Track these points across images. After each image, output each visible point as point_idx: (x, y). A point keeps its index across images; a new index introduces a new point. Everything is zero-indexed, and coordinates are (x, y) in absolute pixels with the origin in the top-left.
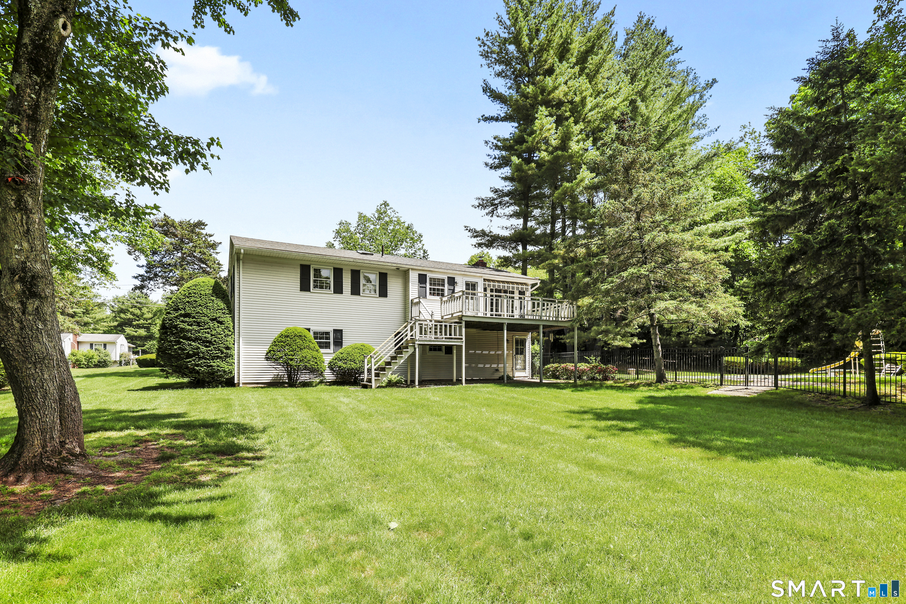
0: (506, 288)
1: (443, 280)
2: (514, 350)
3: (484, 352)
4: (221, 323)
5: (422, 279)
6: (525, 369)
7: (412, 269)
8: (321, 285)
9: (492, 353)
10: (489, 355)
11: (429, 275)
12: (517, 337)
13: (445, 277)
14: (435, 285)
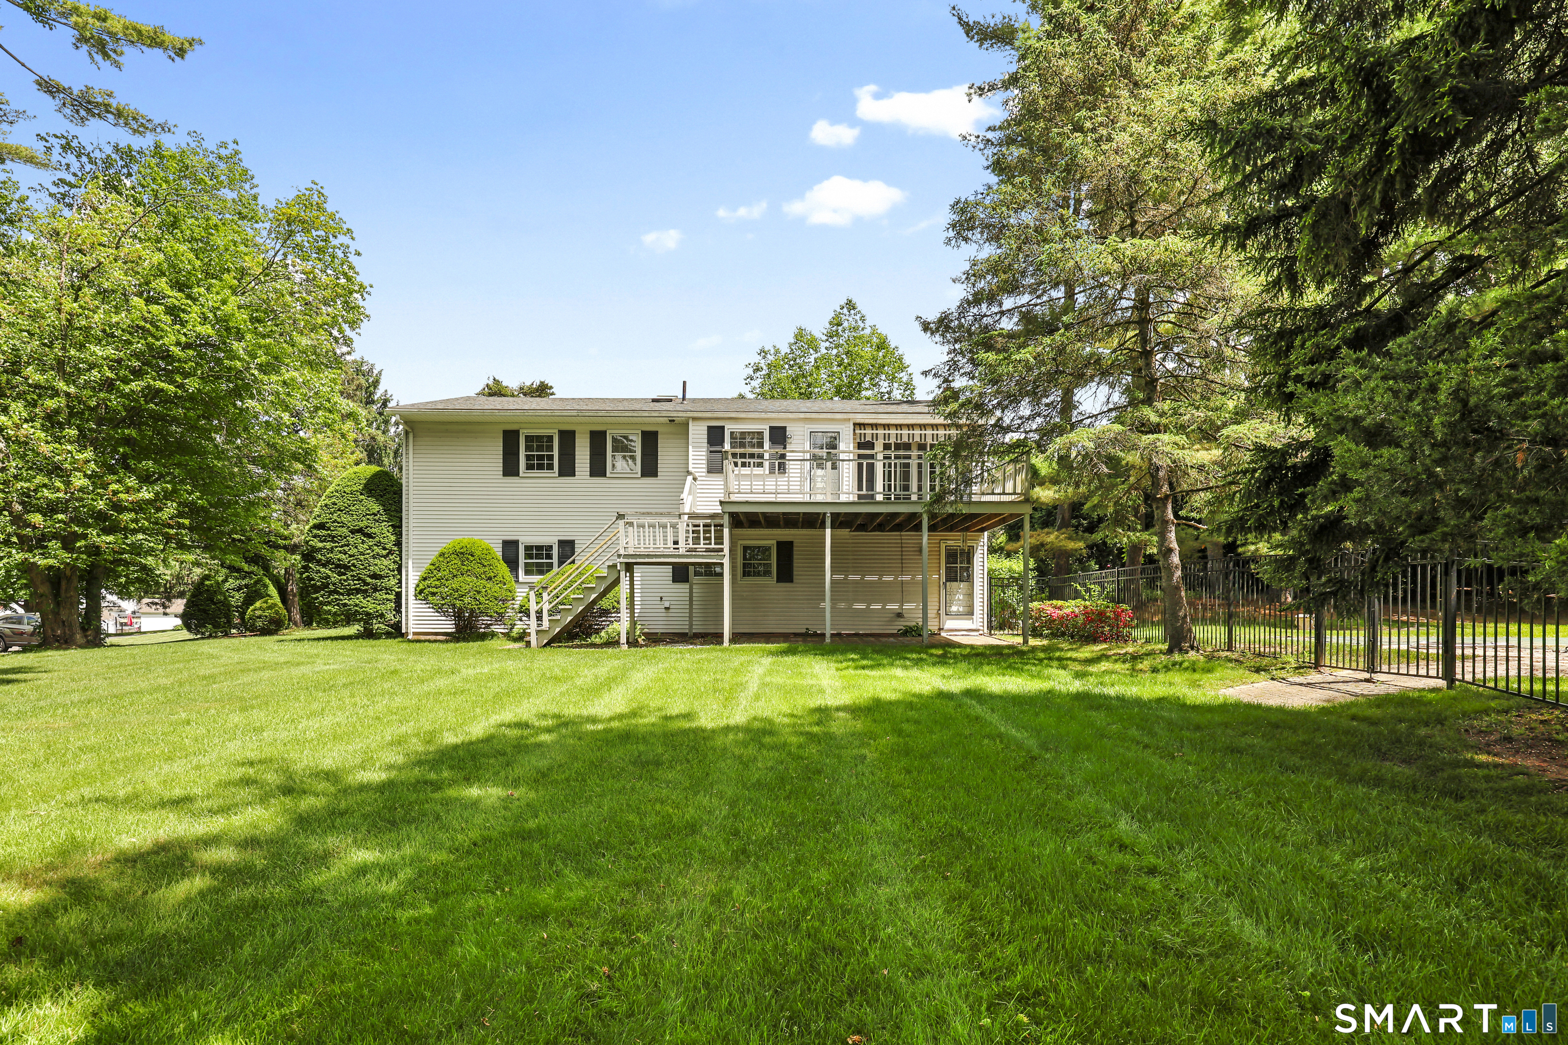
0: (905, 439)
1: (761, 434)
2: (943, 571)
3: (868, 578)
4: (369, 536)
5: (715, 435)
6: (970, 613)
7: (694, 419)
8: (539, 463)
9: (888, 578)
10: (880, 582)
11: (729, 427)
12: (950, 543)
13: (765, 428)
14: (742, 445)
